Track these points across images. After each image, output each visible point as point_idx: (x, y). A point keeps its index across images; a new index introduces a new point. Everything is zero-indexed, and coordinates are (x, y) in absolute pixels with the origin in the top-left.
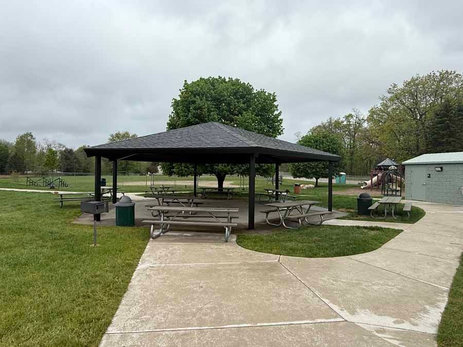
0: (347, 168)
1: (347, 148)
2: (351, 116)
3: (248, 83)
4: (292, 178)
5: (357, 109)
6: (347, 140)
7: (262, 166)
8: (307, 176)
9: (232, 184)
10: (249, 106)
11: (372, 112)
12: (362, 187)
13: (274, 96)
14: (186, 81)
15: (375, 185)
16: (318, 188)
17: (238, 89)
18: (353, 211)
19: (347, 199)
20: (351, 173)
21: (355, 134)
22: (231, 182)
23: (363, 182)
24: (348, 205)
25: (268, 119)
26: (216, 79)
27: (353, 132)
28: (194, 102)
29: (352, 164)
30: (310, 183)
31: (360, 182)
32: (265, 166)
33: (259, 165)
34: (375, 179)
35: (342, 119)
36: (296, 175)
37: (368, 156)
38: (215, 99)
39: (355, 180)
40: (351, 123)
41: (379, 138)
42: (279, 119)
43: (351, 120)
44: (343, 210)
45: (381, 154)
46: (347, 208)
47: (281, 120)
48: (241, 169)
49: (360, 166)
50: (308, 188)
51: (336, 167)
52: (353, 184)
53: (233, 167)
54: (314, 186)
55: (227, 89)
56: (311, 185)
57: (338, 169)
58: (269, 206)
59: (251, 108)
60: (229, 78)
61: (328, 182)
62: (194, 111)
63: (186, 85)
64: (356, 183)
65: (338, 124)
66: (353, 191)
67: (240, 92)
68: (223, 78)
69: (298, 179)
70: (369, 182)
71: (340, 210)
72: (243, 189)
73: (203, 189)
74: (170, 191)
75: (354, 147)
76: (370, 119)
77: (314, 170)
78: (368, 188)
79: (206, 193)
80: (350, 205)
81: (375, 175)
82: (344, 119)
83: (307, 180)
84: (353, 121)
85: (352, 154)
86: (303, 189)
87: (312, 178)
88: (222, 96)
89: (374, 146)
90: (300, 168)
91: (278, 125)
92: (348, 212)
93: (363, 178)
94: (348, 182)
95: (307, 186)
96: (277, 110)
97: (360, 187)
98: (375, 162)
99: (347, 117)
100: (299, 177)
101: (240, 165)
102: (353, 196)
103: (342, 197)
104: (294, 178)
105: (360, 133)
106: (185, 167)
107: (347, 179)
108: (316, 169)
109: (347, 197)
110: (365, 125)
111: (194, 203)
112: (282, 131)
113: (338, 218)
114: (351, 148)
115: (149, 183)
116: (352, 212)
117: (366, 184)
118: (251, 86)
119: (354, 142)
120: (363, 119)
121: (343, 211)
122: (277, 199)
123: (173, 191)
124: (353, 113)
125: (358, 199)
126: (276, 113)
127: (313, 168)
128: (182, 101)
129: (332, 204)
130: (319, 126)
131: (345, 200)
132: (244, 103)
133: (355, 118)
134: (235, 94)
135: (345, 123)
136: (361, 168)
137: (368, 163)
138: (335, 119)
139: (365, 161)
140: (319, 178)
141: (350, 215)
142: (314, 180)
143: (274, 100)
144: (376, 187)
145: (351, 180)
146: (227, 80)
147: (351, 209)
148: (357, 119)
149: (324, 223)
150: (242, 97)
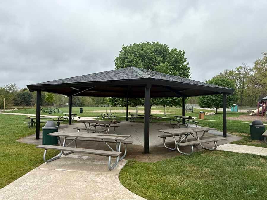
0: (239, 101)
1: (238, 89)
2: (241, 67)
3: (165, 44)
4: (199, 108)
5: (245, 63)
6: (238, 83)
7: (174, 100)
8: (210, 106)
9: (160, 112)
10: (165, 60)
11: (257, 64)
12: (251, 114)
13: (184, 53)
14: (123, 45)
15: (261, 113)
16: (218, 115)
17: (158, 48)
18: (246, 135)
19: (240, 124)
20: (241, 105)
21: (244, 79)
22: (160, 111)
23: (250, 111)
24: (241, 129)
25: (180, 68)
26: (145, 44)
27: (242, 78)
28: (127, 58)
29: (242, 99)
30: (212, 111)
31: (249, 111)
32: (177, 99)
33: (172, 99)
34: (261, 109)
35: (234, 70)
36: (202, 106)
37: (254, 94)
38: (141, 56)
39: (244, 109)
40: (241, 72)
41: (262, 81)
42: (187, 67)
43: (241, 70)
44: (237, 133)
45: (263, 92)
46: (241, 132)
47: (189, 68)
48: (159, 101)
49: (248, 101)
50: (210, 115)
51: (231, 101)
52: (243, 112)
53: (154, 100)
54: (215, 113)
55: (150, 49)
56: (212, 113)
57: (232, 101)
58: (163, 132)
59: (167, 61)
60: (153, 42)
61: (223, 110)
62: (127, 63)
63: (124, 48)
64: (246, 111)
65: (231, 73)
66: (244, 117)
67: (159, 50)
68: (149, 42)
69: (203, 109)
70: (256, 111)
71: (234, 133)
72: (166, 115)
73: (132, 115)
74: (112, 116)
75: (243, 88)
76: (255, 68)
77: (215, 103)
78: (256, 115)
79: (135, 118)
80: (243, 129)
81: (260, 106)
82: (236, 70)
83: (210, 109)
84: (242, 71)
85: (242, 92)
86: (207, 116)
87: (213, 108)
88: (147, 53)
89: (257, 86)
90: (205, 101)
91: (187, 72)
92: (242, 136)
93: (251, 108)
94: (239, 111)
95: (210, 113)
96: (186, 61)
97: (249, 114)
98: (258, 97)
99: (238, 69)
100: (204, 107)
101: (158, 99)
102: (245, 121)
103: (235, 122)
104: (201, 108)
105: (247, 79)
106: (122, 101)
107: (239, 109)
108: (216, 102)
109: (239, 122)
110: (251, 73)
111: (111, 126)
112: (190, 76)
113: (232, 143)
114: (241, 89)
115: (108, 111)
116: (245, 137)
117: (254, 112)
118: (166, 46)
119: (243, 84)
120: (249, 70)
121: (236, 135)
122: (184, 123)
123: (114, 116)
124: (242, 66)
125: (250, 125)
126: (185, 63)
127: (214, 101)
128: (120, 58)
129: (227, 128)
130: (219, 75)
131: (239, 125)
132: (162, 57)
133: (243, 69)
134: (156, 51)
135: (237, 72)
136: (248, 102)
137: (254, 98)
138: (229, 69)
139: (252, 97)
140: (218, 108)
141: (244, 139)
142: (215, 109)
143: (184, 55)
144: (261, 115)
145: (242, 109)
146: (152, 43)
147: (244, 133)
148: (245, 69)
149: (218, 148)
150: (161, 53)
